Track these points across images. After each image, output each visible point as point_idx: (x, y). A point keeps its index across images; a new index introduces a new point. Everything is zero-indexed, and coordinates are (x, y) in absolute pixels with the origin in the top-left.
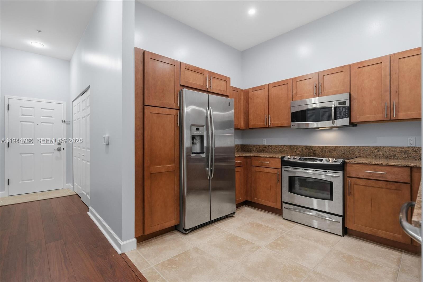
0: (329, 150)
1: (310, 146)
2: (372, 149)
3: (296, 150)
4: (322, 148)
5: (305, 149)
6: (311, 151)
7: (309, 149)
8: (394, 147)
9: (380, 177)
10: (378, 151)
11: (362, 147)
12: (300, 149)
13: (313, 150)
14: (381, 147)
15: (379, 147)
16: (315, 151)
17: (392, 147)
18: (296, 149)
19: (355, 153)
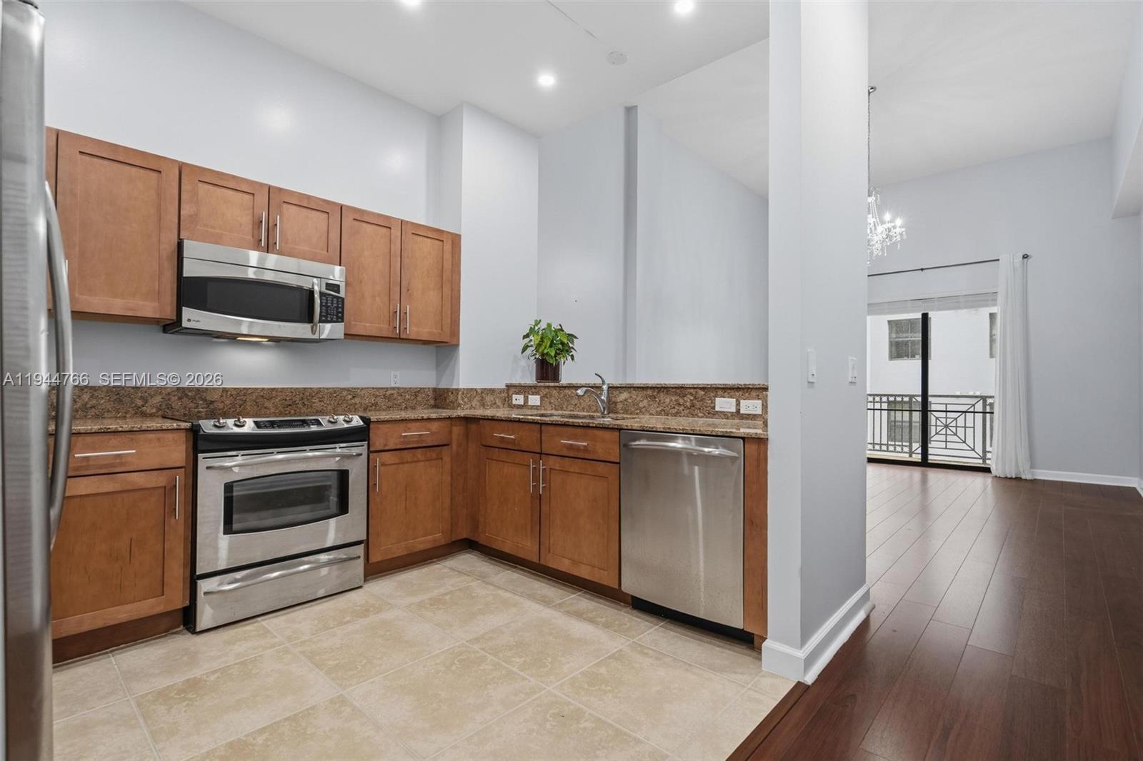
0: (254, 397)
1: (198, 390)
2: (345, 393)
3: (140, 403)
4: (234, 393)
5: (180, 398)
6: (201, 402)
7: (193, 399)
8: (376, 388)
9: (418, 442)
10: (354, 397)
11: (327, 389)
12: (158, 399)
13: (205, 400)
14: (359, 388)
15: (355, 389)
16: (212, 402)
17: (373, 388)
18: (141, 398)
19: (314, 403)
